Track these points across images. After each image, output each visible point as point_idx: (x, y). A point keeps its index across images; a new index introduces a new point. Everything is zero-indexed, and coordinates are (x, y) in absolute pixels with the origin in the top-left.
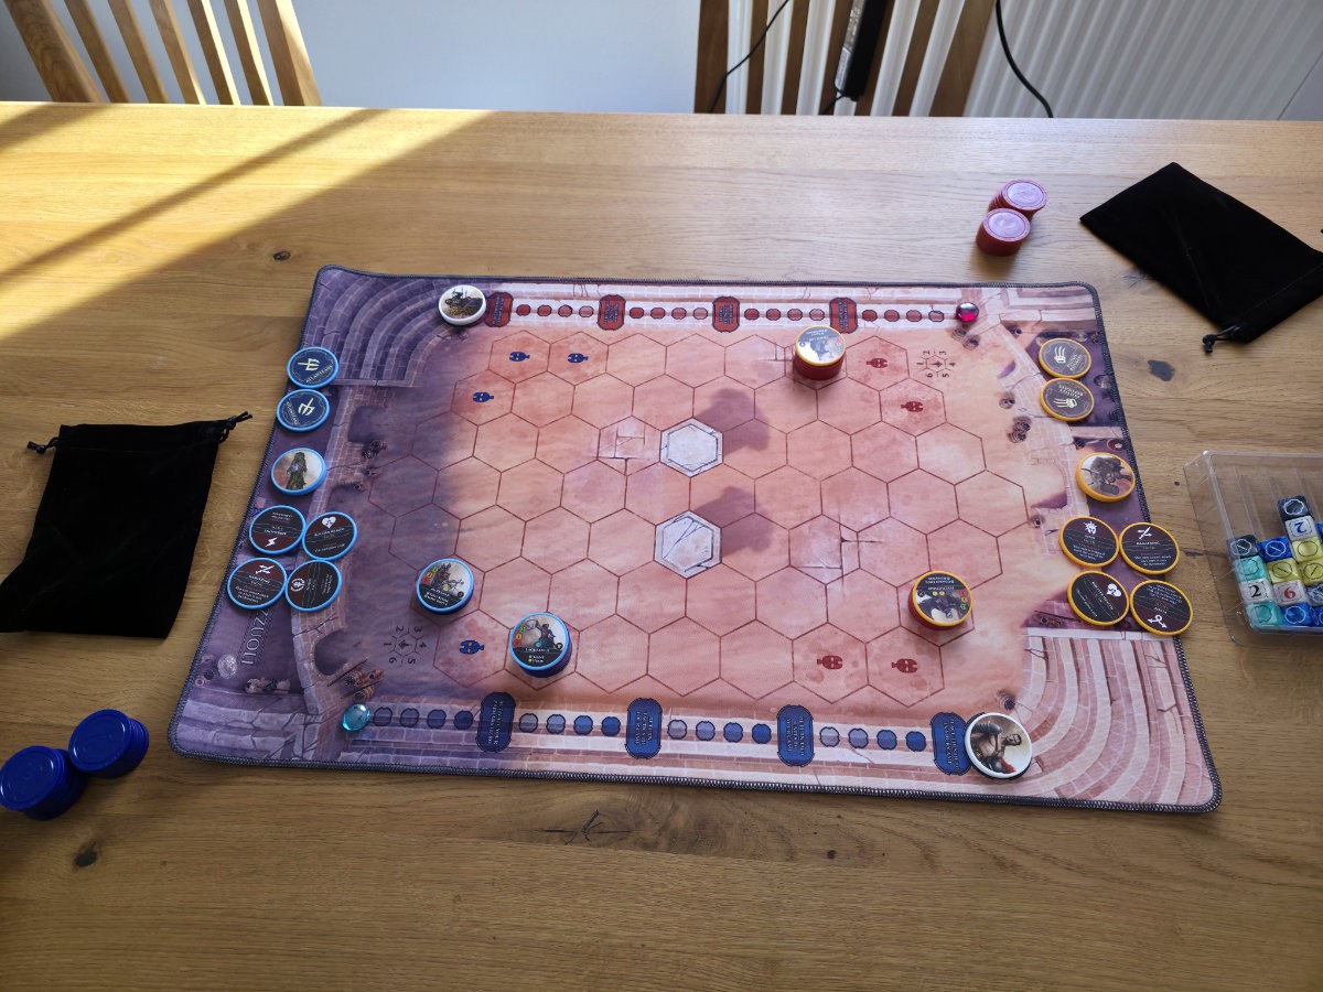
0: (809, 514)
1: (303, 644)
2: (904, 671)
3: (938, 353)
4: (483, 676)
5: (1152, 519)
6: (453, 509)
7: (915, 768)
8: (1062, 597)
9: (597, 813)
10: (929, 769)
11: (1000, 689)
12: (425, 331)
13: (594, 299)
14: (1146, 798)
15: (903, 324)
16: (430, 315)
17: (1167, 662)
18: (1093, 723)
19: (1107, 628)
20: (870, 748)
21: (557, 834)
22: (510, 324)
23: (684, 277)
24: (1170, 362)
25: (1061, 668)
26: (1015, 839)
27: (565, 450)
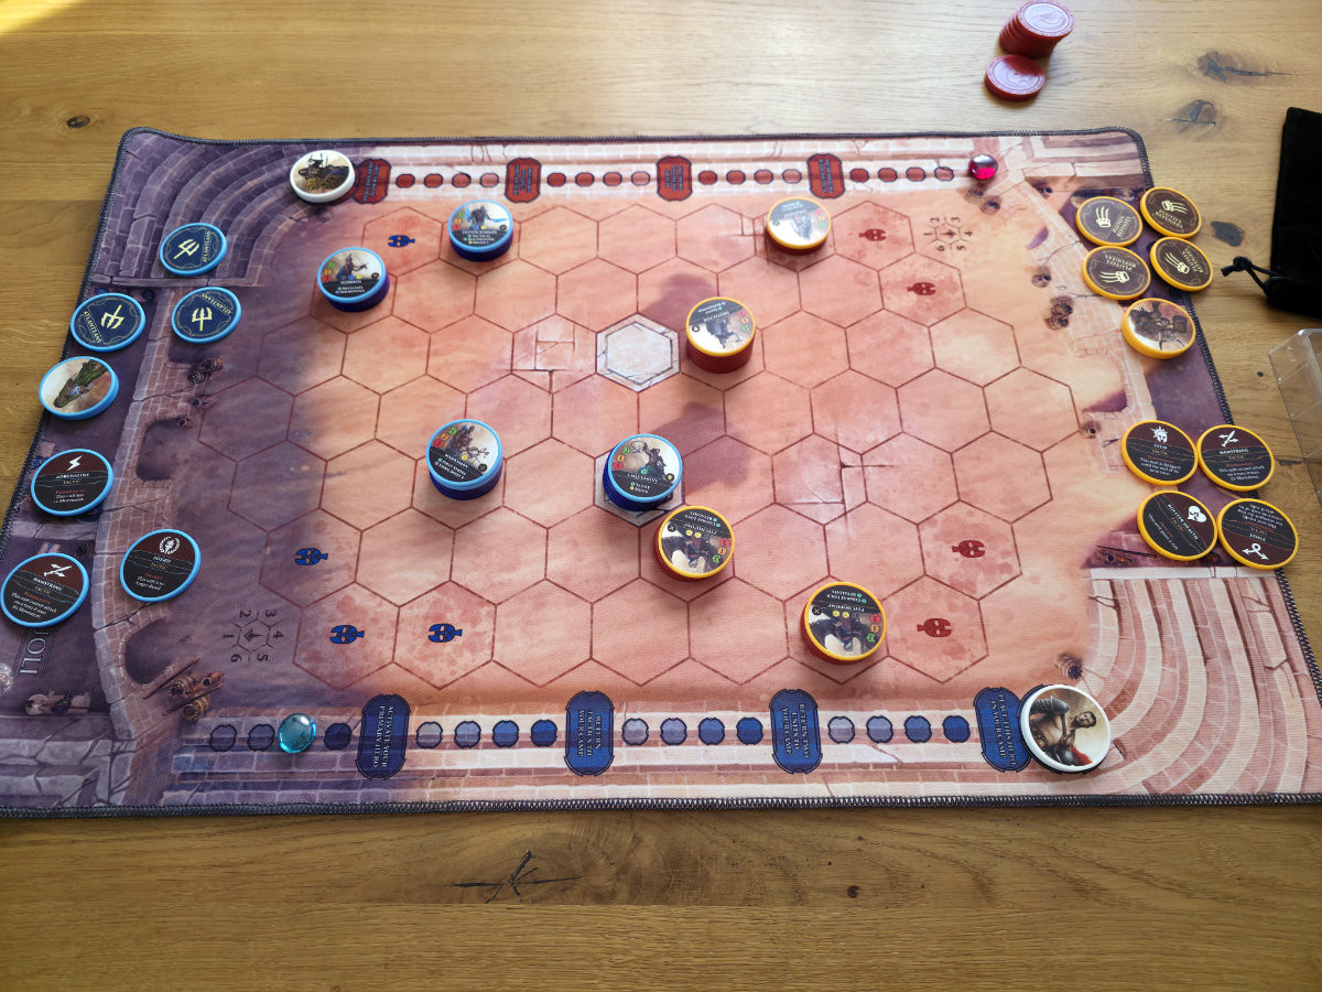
0: (796, 433)
1: (109, 641)
2: (933, 635)
3: (949, 221)
4: (365, 672)
5: (1234, 417)
6: (317, 448)
7: (959, 766)
8: (1131, 526)
9: (529, 856)
10: (977, 766)
11: (1061, 652)
12: (273, 212)
13: (499, 164)
14: (1261, 785)
15: (903, 185)
16: (280, 192)
17: (1271, 605)
18: (1184, 690)
19: (1192, 564)
20: (897, 742)
21: (474, 888)
22: (387, 199)
23: (616, 133)
24: (1238, 224)
25: (1137, 618)
26: (1096, 853)
27: (466, 362)
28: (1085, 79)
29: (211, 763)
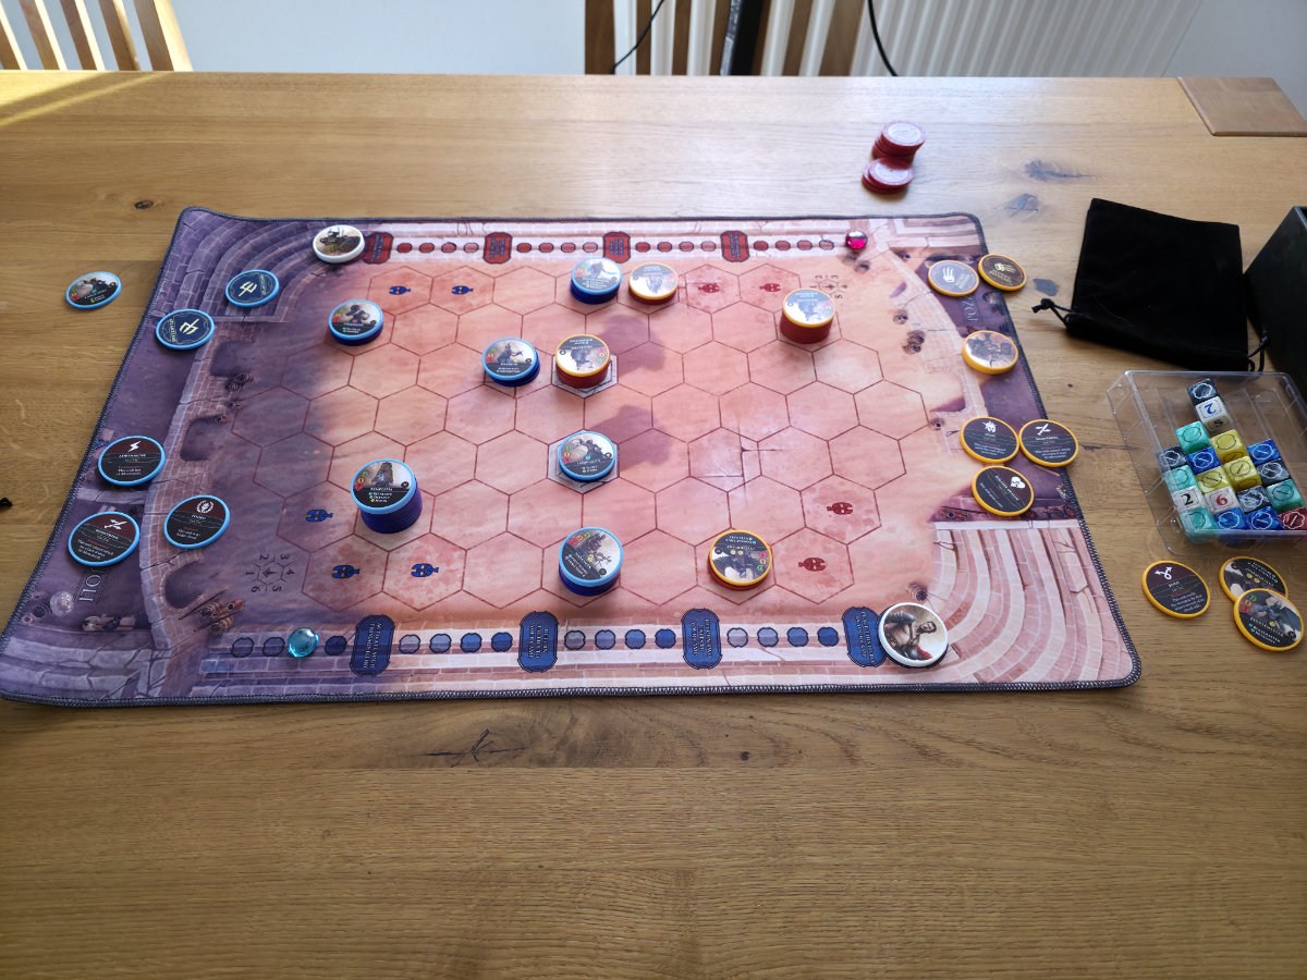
0: (708, 427)
1: (152, 578)
2: (811, 569)
3: (829, 278)
4: (359, 599)
5: (1048, 415)
6: (326, 437)
7: (829, 663)
8: (967, 492)
9: (487, 732)
10: (844, 663)
11: (911, 581)
12: (299, 269)
13: (479, 236)
14: (1066, 675)
15: (794, 253)
16: (304, 255)
17: (1076, 547)
18: (1007, 608)
19: (1014, 518)
20: (780, 646)
21: (442, 757)
22: (390, 260)
23: (572, 216)
24: (1054, 280)
25: (971, 558)
26: (937, 726)
27: (448, 376)
28: (937, 179)
29: (232, 666)
